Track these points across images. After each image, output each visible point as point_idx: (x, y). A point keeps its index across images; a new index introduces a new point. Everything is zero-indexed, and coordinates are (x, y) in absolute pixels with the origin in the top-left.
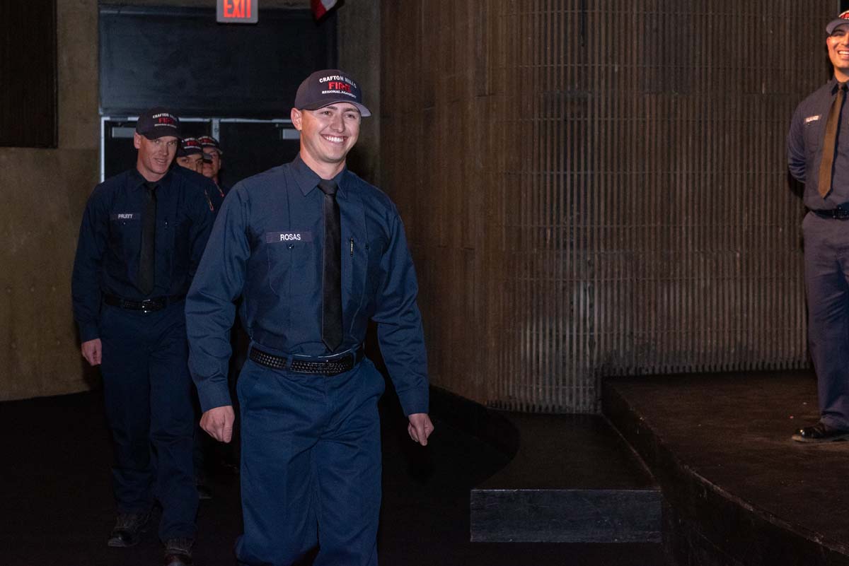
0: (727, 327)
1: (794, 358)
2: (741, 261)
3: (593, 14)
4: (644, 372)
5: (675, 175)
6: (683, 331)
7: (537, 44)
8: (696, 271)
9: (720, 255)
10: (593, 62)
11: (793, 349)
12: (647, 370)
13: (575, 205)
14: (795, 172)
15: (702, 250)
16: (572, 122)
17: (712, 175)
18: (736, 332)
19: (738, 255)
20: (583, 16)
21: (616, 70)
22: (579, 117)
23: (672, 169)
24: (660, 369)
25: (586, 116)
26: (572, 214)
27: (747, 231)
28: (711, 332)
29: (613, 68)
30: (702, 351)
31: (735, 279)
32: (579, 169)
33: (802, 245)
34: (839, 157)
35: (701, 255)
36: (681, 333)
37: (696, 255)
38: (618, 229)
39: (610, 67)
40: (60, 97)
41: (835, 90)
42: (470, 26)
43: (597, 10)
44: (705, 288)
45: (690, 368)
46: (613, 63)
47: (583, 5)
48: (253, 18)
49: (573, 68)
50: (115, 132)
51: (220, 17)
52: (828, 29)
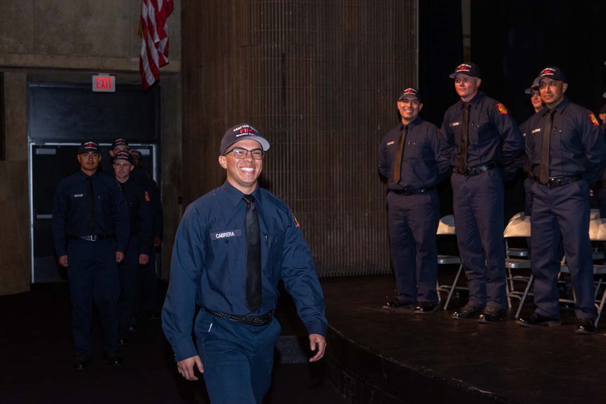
0: (361, 252)
2: (368, 217)
3: (289, 88)
5: (333, 173)
7: (260, 104)
8: (345, 223)
9: (357, 214)
10: (289, 113)
13: (281, 189)
14: (382, 171)
15: (347, 211)
16: (279, 145)
17: (352, 172)
18: (366, 254)
19: (366, 214)
20: (284, 89)
21: (301, 117)
23: (332, 169)
24: (326, 275)
25: (286, 142)
26: (279, 194)
27: (371, 202)
28: (353, 254)
29: (300, 117)
30: (348, 265)
31: (365, 227)
32: (282, 170)
35: (347, 214)
36: (337, 255)
37: (344, 215)
38: (303, 201)
39: (298, 116)
40: (6, 132)
41: (402, 129)
42: (226, 94)
43: (291, 87)
44: (349, 232)
45: (342, 274)
46: (300, 114)
47: (284, 84)
48: (113, 89)
49: (278, 117)
50: (38, 151)
51: (95, 89)
52: (400, 99)
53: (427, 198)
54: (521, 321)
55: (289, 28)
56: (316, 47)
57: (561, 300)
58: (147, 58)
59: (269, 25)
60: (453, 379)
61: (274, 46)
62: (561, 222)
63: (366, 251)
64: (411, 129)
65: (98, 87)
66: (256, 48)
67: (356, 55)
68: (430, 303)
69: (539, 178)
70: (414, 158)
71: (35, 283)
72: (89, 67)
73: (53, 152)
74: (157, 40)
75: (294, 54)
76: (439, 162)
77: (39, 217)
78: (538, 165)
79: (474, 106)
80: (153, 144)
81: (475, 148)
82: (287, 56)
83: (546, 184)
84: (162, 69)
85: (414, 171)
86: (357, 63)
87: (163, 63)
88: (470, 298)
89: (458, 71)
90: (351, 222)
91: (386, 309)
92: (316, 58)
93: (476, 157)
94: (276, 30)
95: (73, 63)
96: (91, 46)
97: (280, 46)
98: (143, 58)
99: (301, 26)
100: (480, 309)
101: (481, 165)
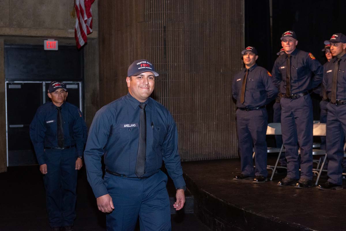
0: (212, 146)
1: (232, 155)
2: (216, 125)
3: (168, 47)
4: (186, 161)
5: (195, 98)
6: (198, 147)
7: (150, 57)
8: (202, 128)
9: (209, 123)
10: (168, 63)
11: (232, 152)
12: (187, 160)
14: (234, 96)
16: (162, 82)
17: (206, 98)
18: (214, 147)
19: (215, 123)
20: (165, 48)
21: (176, 65)
22: (164, 80)
23: (194, 96)
25: (166, 80)
27: (217, 115)
28: (207, 147)
29: (175, 64)
30: (204, 153)
31: (214, 131)
33: (236, 119)
34: (247, 92)
35: (203, 123)
36: (197, 148)
37: (202, 124)
38: (177, 115)
39: (174, 64)
41: (246, 71)
42: (129, 51)
43: (169, 46)
44: (205, 134)
45: (201, 159)
46: (175, 63)
47: (165, 45)
48: (56, 49)
49: (162, 65)
50: (10, 87)
51: (46, 48)
52: (243, 53)
53: (260, 113)
54: (319, 187)
55: (168, 11)
56: (184, 23)
57: (343, 174)
58: (79, 29)
59: (156, 9)
60: (294, 223)
61: (159, 22)
62: (343, 127)
63: (214, 145)
64: (251, 71)
65: (47, 47)
66: (148, 23)
67: (208, 27)
68: (263, 176)
69: (331, 100)
70: (253, 89)
71: (8, 167)
72: (43, 36)
73: (19, 87)
74: (86, 18)
75: (171, 26)
76: (268, 91)
77: (11, 126)
78: (331, 92)
79: (293, 56)
80: (79, 81)
81: (295, 82)
82: (167, 28)
83: (335, 104)
84: (88, 36)
85: (252, 96)
86: (208, 32)
87: (89, 33)
88: (288, 173)
89: (285, 35)
90: (206, 127)
91: (235, 180)
92: (184, 29)
93: (296, 87)
94: (160, 12)
95: (34, 33)
96: (44, 22)
97: (162, 22)
98: (77, 30)
99: (175, 10)
100: (296, 180)
101: (300, 92)
